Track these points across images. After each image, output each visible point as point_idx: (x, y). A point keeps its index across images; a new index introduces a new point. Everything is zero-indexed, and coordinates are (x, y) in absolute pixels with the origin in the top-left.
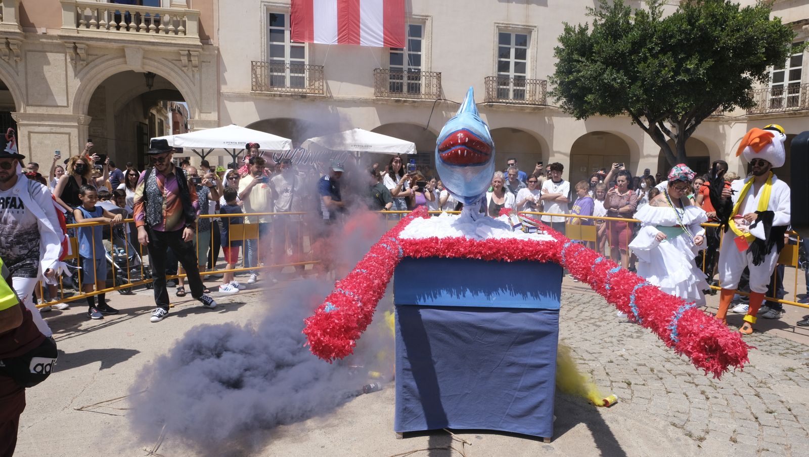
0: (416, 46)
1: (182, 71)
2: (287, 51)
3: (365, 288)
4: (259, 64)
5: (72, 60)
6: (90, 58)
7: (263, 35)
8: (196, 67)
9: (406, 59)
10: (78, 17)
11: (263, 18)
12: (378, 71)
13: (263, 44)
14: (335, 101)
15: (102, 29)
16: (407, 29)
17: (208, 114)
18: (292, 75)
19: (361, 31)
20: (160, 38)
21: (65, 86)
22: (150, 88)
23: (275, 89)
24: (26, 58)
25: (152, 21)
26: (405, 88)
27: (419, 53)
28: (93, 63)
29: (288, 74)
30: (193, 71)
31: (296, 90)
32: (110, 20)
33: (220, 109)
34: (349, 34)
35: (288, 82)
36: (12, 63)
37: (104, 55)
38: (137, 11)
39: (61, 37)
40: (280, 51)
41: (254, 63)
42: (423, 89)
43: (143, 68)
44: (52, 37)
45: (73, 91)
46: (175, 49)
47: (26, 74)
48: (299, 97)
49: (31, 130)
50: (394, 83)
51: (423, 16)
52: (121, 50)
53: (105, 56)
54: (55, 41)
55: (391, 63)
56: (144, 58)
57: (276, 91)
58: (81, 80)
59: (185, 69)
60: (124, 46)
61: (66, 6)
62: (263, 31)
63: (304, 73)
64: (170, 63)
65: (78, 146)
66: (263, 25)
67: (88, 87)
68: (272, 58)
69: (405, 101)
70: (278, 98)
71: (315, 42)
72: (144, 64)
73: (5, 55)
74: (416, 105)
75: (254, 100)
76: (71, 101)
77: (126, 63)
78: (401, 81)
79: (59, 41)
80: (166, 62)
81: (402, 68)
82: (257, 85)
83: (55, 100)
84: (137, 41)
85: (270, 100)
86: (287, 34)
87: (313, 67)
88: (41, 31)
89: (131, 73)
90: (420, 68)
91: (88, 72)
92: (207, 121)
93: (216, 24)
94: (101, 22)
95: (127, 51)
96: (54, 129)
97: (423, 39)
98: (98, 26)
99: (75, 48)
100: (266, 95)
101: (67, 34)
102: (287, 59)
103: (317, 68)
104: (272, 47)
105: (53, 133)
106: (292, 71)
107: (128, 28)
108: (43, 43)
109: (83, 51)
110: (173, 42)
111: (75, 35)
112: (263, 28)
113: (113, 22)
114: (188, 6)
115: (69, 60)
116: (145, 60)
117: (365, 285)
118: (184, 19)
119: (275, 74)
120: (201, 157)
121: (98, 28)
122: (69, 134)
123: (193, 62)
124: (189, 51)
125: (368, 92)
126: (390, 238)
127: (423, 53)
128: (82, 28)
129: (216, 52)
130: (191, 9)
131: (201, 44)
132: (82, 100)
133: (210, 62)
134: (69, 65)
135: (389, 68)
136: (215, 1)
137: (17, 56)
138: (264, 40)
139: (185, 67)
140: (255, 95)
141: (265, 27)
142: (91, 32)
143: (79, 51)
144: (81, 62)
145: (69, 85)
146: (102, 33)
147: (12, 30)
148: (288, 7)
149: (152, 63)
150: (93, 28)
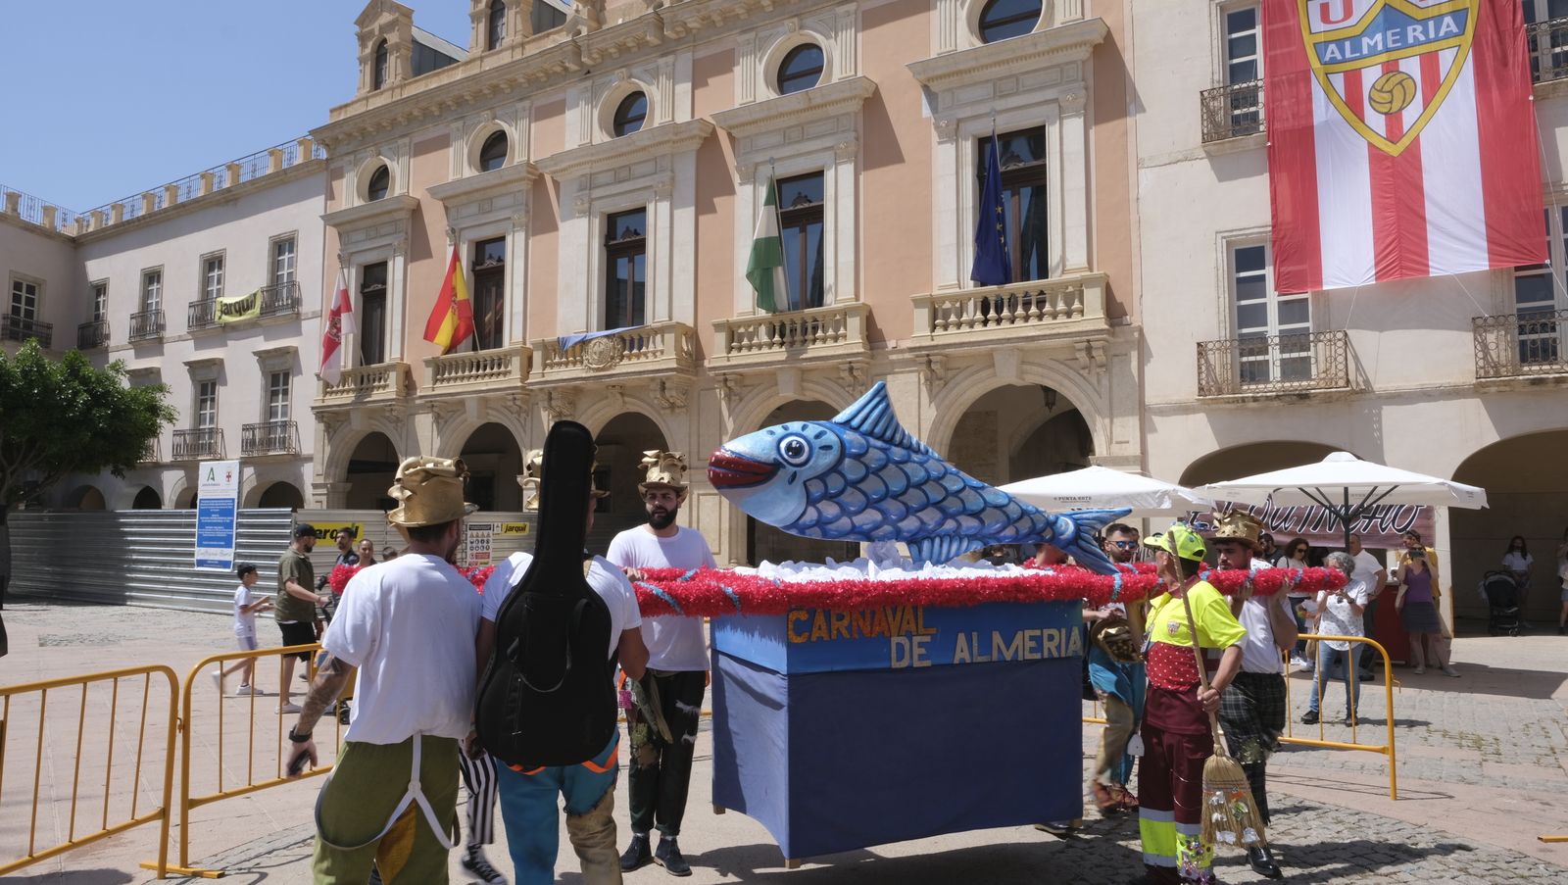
1: (1082, 376)
2: (1273, 314)
4: (1210, 346)
5: (926, 380)
6: (950, 374)
7: (1221, 290)
8: (1101, 366)
10: (934, 316)
11: (1220, 261)
12: (1480, 322)
13: (1222, 309)
14: (1379, 397)
15: (964, 329)
16: (1558, 219)
17: (1124, 446)
18: (1286, 356)
19: (1430, 247)
20: (1048, 325)
21: (917, 420)
23: (1244, 388)
25: (1034, 303)
28: (953, 381)
29: (1274, 356)
30: (1098, 374)
31: (1290, 384)
32: (975, 313)
33: (1144, 433)
34: (1400, 258)
35: (1275, 372)
37: (968, 367)
38: (1012, 291)
39: (911, 350)
40: (1257, 315)
41: (1203, 346)
43: (1023, 380)
44: (902, 351)
45: (927, 426)
46: (1068, 341)
48: (1292, 398)
50: (1532, 341)
52: (987, 357)
53: (969, 369)
55: (1520, 300)
56: (1021, 363)
57: (1245, 392)
58: (938, 409)
59: (1085, 373)
60: (992, 350)
61: (918, 303)
62: (1221, 284)
63: (1267, 353)
64: (1062, 366)
66: (1220, 274)
67: (946, 419)
68: (1240, 331)
69: (1558, 380)
70: (1252, 405)
71: (1325, 288)
72: (1021, 374)
73: (849, 386)
75: (1204, 412)
77: (997, 375)
79: (907, 356)
80: (1056, 365)
81: (1553, 307)
84: (1009, 339)
85: (1237, 409)
86: (1270, 281)
88: (891, 344)
89: (1008, 389)
91: (946, 396)
92: (1122, 457)
93: (1136, 288)
94: (965, 318)
95: (997, 357)
98: (959, 325)
99: (929, 362)
101: (918, 345)
102: (1273, 327)
103: (1329, 336)
104: (1241, 310)
106: (1284, 350)
107: (999, 321)
108: (893, 362)
109: (938, 366)
110: (1064, 330)
111: (927, 343)
112: (1221, 279)
113: (979, 316)
114: (1090, 268)
115: (922, 381)
116: (1025, 367)
118: (1080, 290)
119: (1249, 359)
121: (959, 328)
123: (1097, 358)
125: (1460, 371)
128: (939, 331)
129: (1136, 335)
130: (1095, 272)
131: (1106, 327)
132: (938, 439)
133: (1126, 355)
134: (924, 388)
135: (1515, 312)
136: (1135, 250)
137: (862, 385)
138: (1224, 300)
139: (1083, 368)
140: (1208, 404)
141: (1226, 276)
142: (951, 336)
143: (933, 366)
144: (937, 382)
145: (922, 417)
146: (964, 335)
147: (856, 351)
148: (1266, 232)
149: (1035, 368)
150: (952, 330)
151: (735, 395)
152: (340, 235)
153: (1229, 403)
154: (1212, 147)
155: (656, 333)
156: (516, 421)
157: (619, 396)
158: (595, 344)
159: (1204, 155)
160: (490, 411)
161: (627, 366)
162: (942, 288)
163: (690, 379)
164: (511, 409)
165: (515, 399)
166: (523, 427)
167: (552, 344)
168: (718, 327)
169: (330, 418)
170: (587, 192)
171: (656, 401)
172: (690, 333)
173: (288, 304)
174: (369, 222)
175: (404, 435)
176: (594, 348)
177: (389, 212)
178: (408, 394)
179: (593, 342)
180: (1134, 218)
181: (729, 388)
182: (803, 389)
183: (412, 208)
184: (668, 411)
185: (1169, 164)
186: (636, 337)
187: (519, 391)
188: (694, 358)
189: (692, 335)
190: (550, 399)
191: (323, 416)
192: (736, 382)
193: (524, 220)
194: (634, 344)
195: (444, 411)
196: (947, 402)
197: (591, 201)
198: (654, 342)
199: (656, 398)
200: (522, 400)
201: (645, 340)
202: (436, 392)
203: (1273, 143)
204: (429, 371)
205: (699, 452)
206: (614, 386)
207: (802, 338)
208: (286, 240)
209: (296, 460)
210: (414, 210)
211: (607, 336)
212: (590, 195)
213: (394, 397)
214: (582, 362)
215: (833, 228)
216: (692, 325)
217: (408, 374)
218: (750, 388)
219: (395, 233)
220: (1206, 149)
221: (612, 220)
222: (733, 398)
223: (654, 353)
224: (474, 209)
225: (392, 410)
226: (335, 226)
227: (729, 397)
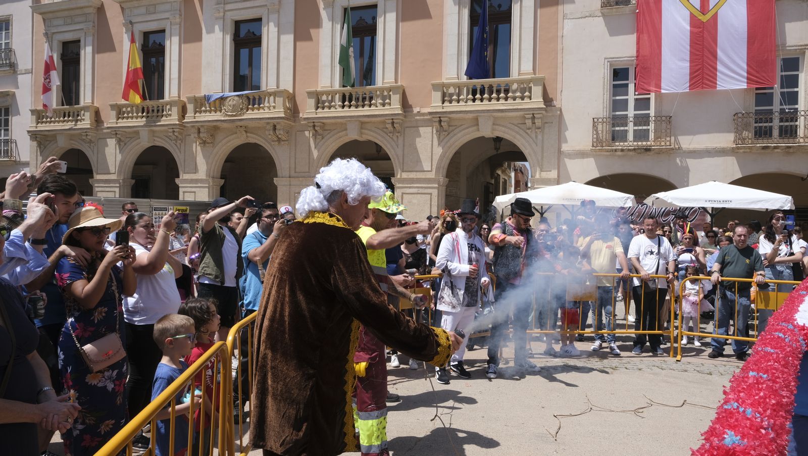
0: (793, 81)
1: (527, 133)
2: (631, 104)
3: (774, 405)
4: (600, 120)
5: (437, 131)
6: (451, 128)
7: (605, 91)
8: (539, 128)
9: (777, 98)
10: (444, 95)
11: (606, 74)
12: (740, 115)
13: (605, 101)
14: (685, 152)
15: (462, 103)
16: (779, 64)
17: (548, 173)
18: (636, 128)
19: (718, 74)
20: (510, 104)
21: (430, 154)
22: (497, 151)
23: (616, 144)
24: (404, 133)
25: (502, 91)
26: (776, 132)
27: (796, 90)
28: (452, 133)
29: (631, 128)
30: (536, 132)
31: (640, 143)
32: (468, 95)
33: (560, 166)
34: (703, 78)
35: (630, 136)
36: (395, 138)
38: (490, 83)
39: (430, 113)
40: (623, 105)
41: (596, 120)
42: (801, 132)
43: (493, 134)
44: (424, 114)
45: (436, 158)
46: (521, 113)
47: (404, 146)
48: (643, 150)
49: (404, 192)
50: (761, 127)
51: (801, 46)
52: (475, 119)
53: (462, 126)
54: (426, 117)
55: (756, 106)
56: (494, 124)
57: (618, 146)
58: (443, 148)
59: (529, 131)
60: (477, 116)
61: (436, 87)
62: (606, 87)
63: (649, 125)
64: (516, 127)
65: (437, 204)
66: (606, 82)
67: (447, 154)
68: (614, 113)
69: (775, 148)
70: (619, 153)
71: (663, 91)
72: (493, 130)
73: (390, 133)
74: (791, 150)
75: (594, 156)
76: (434, 167)
77: (479, 130)
78: (770, 124)
79: (428, 117)
80: (513, 127)
81: (772, 110)
82: (597, 142)
83: (422, 166)
84: (488, 110)
85: (610, 155)
86: (631, 87)
87: (659, 118)
88: (416, 110)
89: (482, 139)
90: (796, 106)
91: (449, 141)
92: (547, 179)
93: (559, 86)
94: (461, 97)
95: (480, 120)
96: (421, 191)
97: (802, 72)
98: (458, 101)
99: (440, 121)
100: (607, 151)
101: (435, 111)
102: (631, 112)
103: (664, 118)
104: (615, 102)
105: (419, 193)
106: (635, 125)
107: (482, 100)
108: (417, 120)
109: (446, 124)
110: (519, 107)
111: (441, 110)
112: (606, 84)
113: (470, 96)
114: (534, 73)
115: (435, 132)
116: (494, 126)
117: (774, 402)
118: (530, 85)
119: (617, 129)
120: (540, 213)
121: (458, 102)
122: (431, 194)
123: (537, 124)
124: (533, 114)
125: (726, 140)
126: (784, 324)
127: (801, 89)
128: (446, 104)
129: (559, 112)
130: (537, 76)
131: (545, 107)
132: (442, 165)
133: (552, 123)
134: (435, 136)
135: (754, 111)
136: (559, 65)
137: (399, 133)
138: (607, 96)
139: (529, 129)
140: (596, 152)
141: (608, 83)
142: (454, 107)
143: (442, 124)
144: (444, 133)
145: (433, 153)
146: (461, 107)
147: (397, 112)
148: (633, 60)
149: (500, 128)
150: (454, 103)
151: (319, 135)
152: (44, 20)
153: (608, 151)
154: (606, 10)
155: (271, 95)
156: (174, 146)
157: (244, 133)
158: (230, 100)
159: (600, 15)
160: (155, 138)
161: (252, 114)
162: (447, 79)
163: (290, 124)
164: (171, 138)
165: (174, 131)
166: (179, 149)
167: (200, 98)
168: (310, 94)
169: (41, 139)
170: (223, 5)
171: (270, 137)
172: (290, 97)
173: (6, 63)
174: (66, 13)
175: (95, 152)
176: (229, 104)
177: (82, 8)
178: (97, 126)
179: (230, 98)
180: (560, 47)
181: (316, 131)
182: (361, 133)
183: (98, 6)
184: (277, 143)
185: (581, 18)
186: (257, 97)
187: (178, 127)
188: (293, 111)
189: (292, 98)
190: (199, 132)
191: (36, 137)
192: (320, 127)
193: (178, 20)
194: (255, 102)
195: (123, 137)
196: (449, 144)
197: (225, 11)
198: (269, 102)
199: (270, 135)
200: (179, 132)
201: (263, 99)
202: (119, 125)
203: (640, 10)
204: (114, 113)
205: (295, 168)
206: (241, 126)
207: (363, 104)
208: (4, 21)
209: (17, 164)
210: (98, 8)
211: (238, 96)
212: (224, 8)
213: (89, 127)
214: (221, 111)
215: (382, 39)
216: (292, 92)
217: (97, 113)
218: (329, 131)
219: (86, 22)
220: (602, 11)
221: (238, 24)
222: (318, 137)
223: (269, 108)
224: (143, 10)
225: (87, 135)
226: (41, 14)
227: (315, 136)
